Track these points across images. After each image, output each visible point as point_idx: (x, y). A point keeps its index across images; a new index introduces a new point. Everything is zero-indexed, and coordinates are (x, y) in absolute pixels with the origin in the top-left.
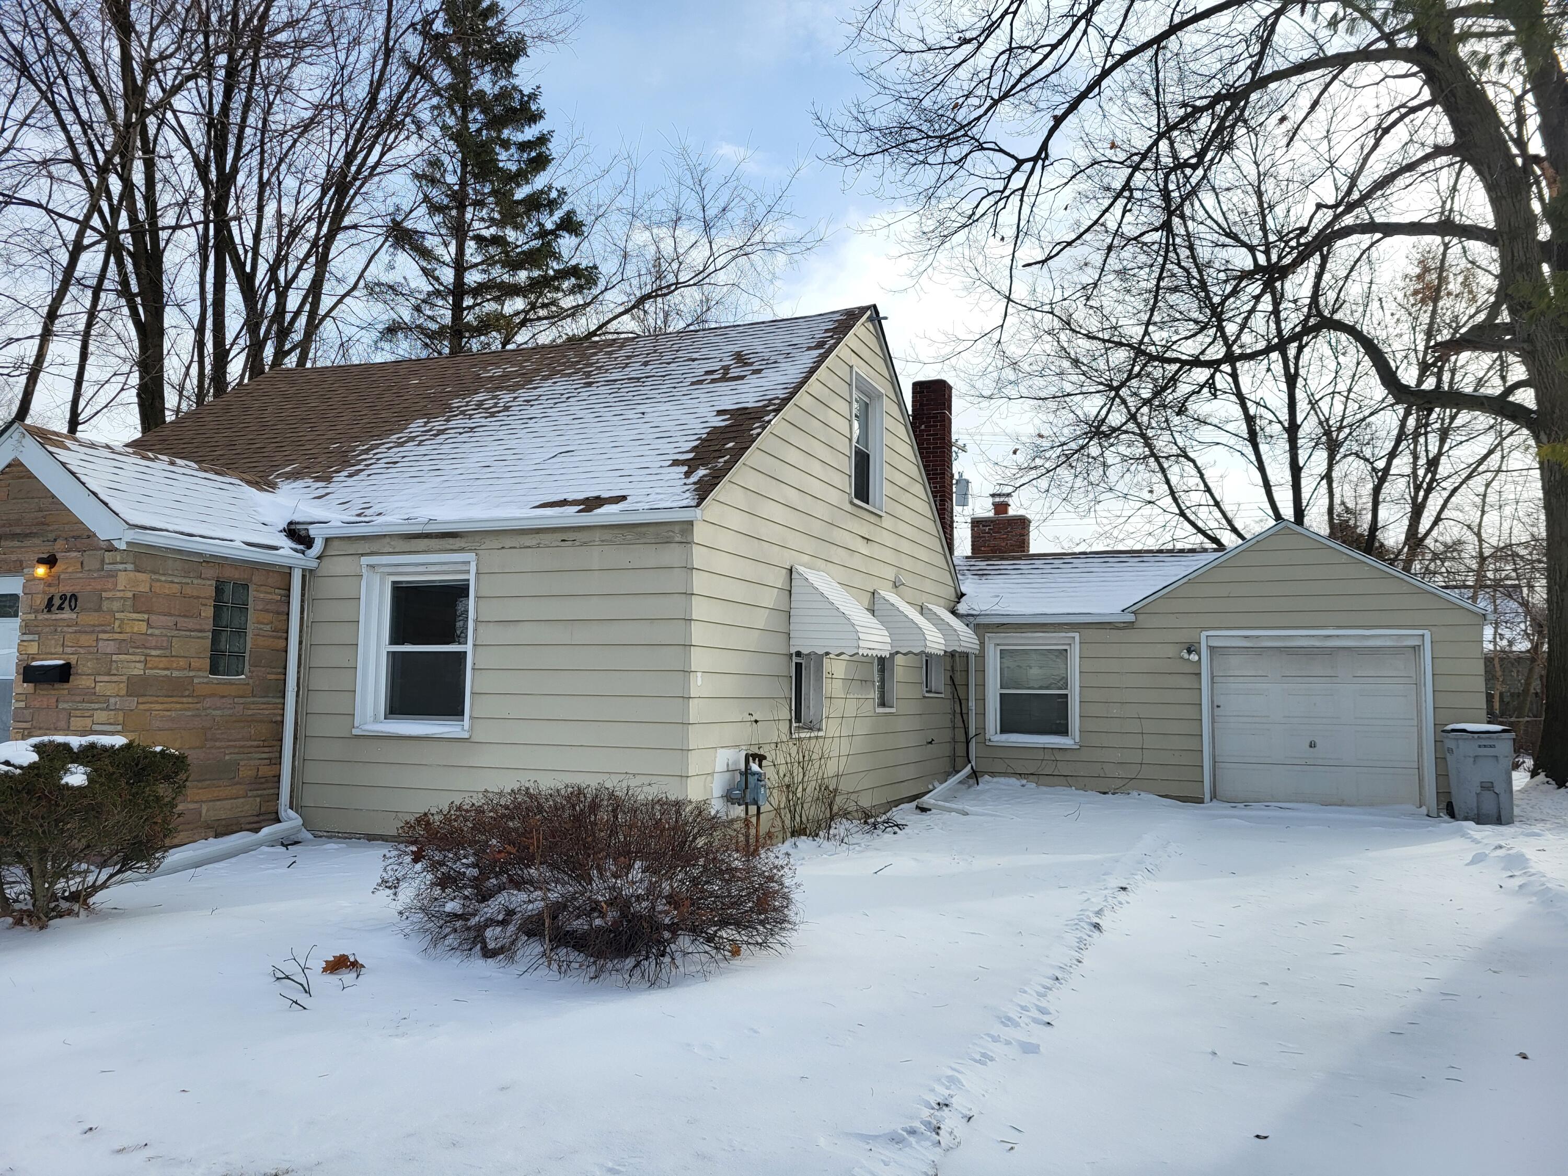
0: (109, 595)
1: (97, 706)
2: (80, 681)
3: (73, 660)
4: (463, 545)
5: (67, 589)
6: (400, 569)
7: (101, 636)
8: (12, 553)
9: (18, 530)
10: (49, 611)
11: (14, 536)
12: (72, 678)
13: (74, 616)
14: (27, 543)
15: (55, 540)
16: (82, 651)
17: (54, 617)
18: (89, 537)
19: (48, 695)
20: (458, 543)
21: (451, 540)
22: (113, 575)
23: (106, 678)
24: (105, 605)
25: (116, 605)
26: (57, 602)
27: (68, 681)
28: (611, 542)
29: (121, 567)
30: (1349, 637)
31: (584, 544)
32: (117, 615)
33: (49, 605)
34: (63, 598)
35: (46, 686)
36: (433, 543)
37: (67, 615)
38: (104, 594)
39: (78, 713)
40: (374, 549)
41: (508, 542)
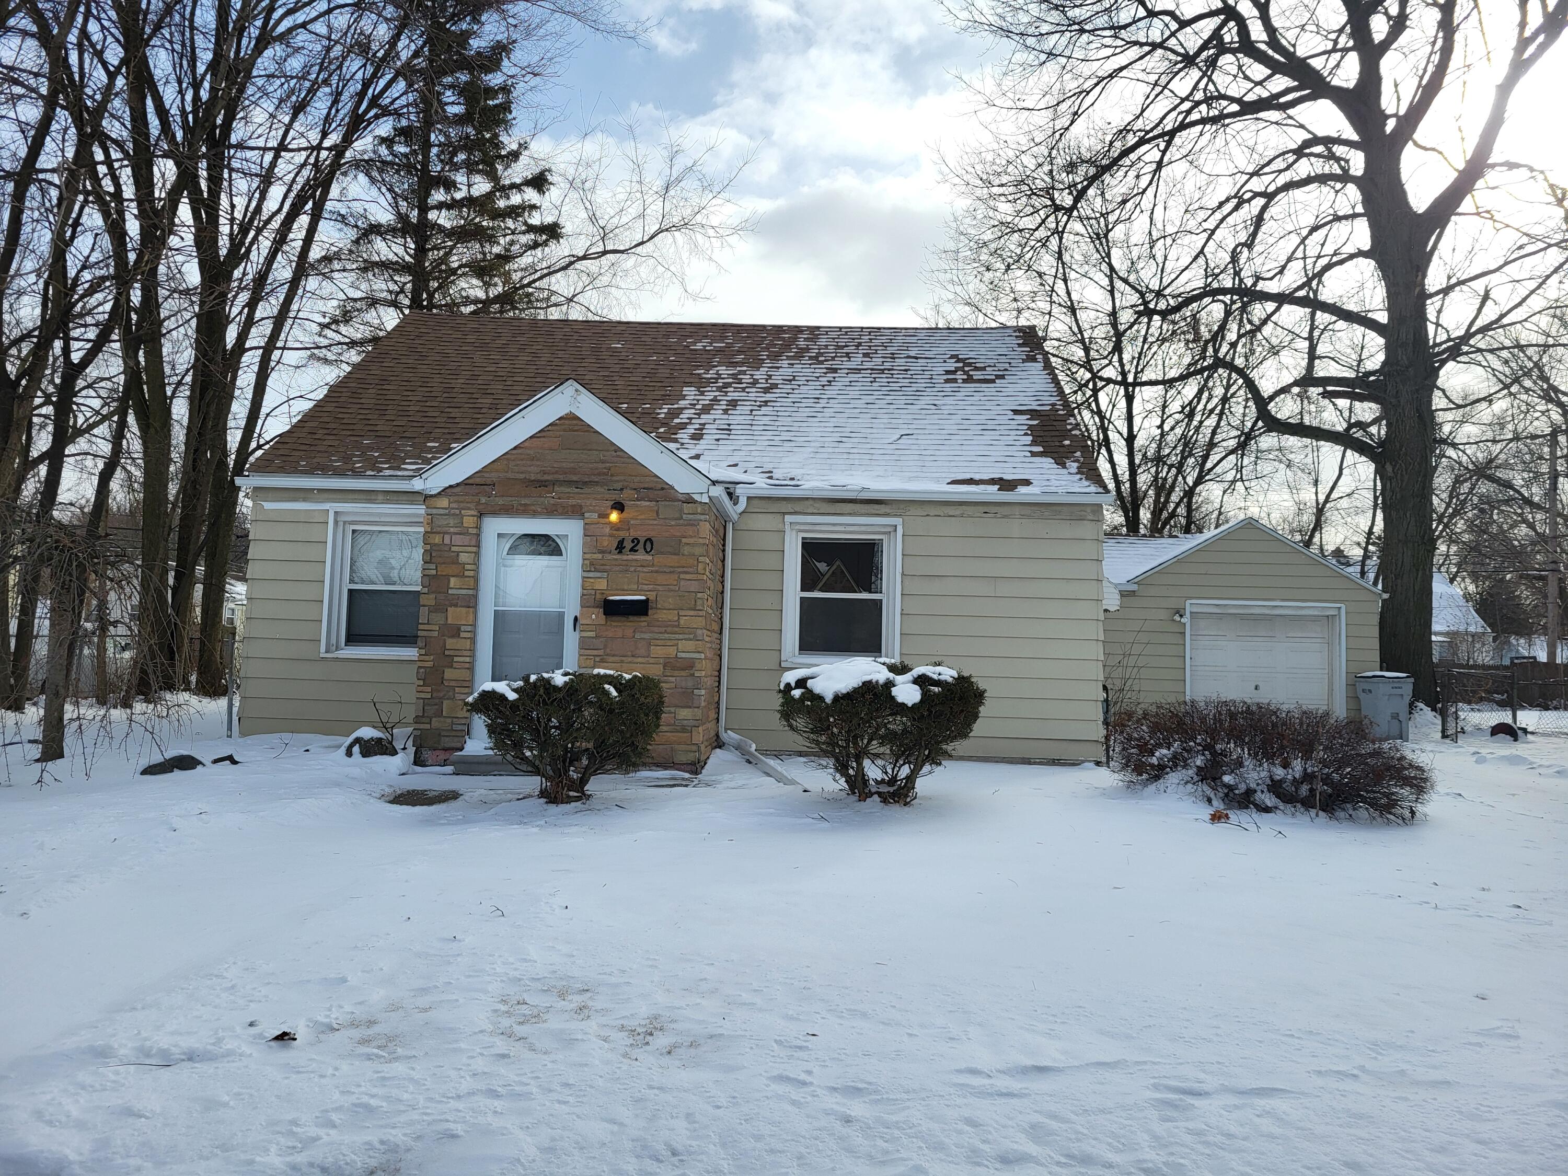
0: (691, 541)
1: (681, 636)
2: (659, 615)
3: (652, 596)
4: (888, 511)
5: (642, 534)
6: (818, 528)
7: (682, 576)
8: (569, 498)
9: (575, 478)
10: (620, 552)
11: (569, 483)
12: (650, 612)
13: (650, 558)
14: (586, 490)
15: (622, 489)
16: (660, 588)
17: (625, 557)
18: (663, 489)
19: (623, 628)
20: (882, 509)
21: (876, 506)
22: (693, 524)
23: (692, 613)
24: (686, 550)
25: (698, 551)
26: (628, 545)
27: (647, 614)
28: (1029, 517)
29: (703, 517)
30: (1289, 607)
31: (1004, 517)
32: (701, 559)
33: (620, 547)
34: (636, 541)
35: (619, 618)
36: (857, 507)
37: (641, 556)
38: (684, 540)
39: (658, 642)
40: (797, 509)
41: (933, 511)
